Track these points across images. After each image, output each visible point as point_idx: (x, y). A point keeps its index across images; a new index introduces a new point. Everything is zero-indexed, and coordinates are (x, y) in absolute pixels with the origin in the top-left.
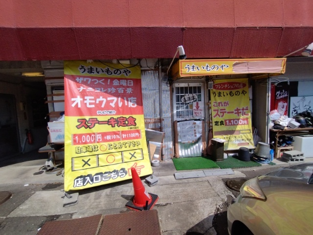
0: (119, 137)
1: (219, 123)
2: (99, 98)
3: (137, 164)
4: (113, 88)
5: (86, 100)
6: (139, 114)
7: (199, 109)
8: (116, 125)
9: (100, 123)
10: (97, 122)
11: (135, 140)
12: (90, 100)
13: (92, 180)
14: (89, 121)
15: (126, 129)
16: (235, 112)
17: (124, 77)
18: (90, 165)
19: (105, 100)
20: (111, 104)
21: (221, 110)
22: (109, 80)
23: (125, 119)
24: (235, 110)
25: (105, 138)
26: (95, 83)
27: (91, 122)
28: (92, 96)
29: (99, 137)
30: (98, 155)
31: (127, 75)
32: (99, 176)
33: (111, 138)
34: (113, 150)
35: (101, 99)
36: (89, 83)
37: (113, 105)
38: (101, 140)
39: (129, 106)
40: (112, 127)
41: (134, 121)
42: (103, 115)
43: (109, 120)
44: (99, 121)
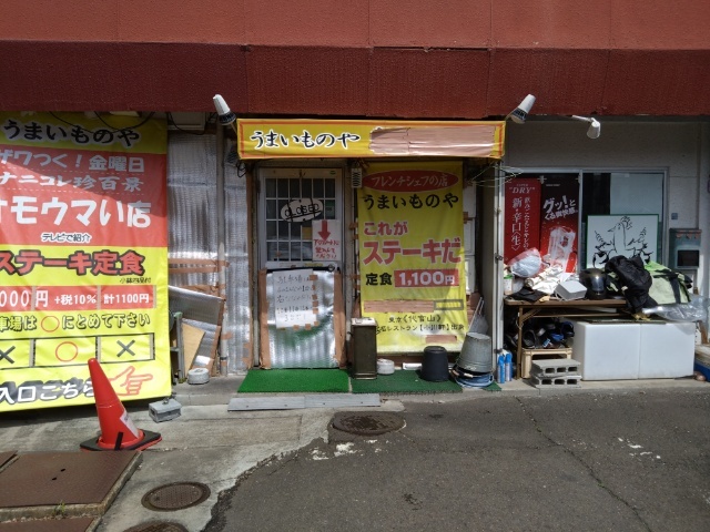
0: (94, 301)
1: (379, 280)
2: (50, 200)
3: (134, 369)
4: (88, 176)
5: (16, 204)
6: (155, 244)
7: (329, 239)
8: (88, 270)
9: (46, 263)
10: (41, 260)
11: (137, 312)
12: (26, 204)
13: (14, 396)
14: (20, 255)
15: (116, 281)
16: (423, 251)
17: (120, 150)
18: (12, 362)
19: (64, 207)
20: (79, 217)
21: (387, 243)
22: (80, 157)
23: (115, 256)
24: (425, 246)
25: (57, 300)
26: (43, 164)
27: (25, 260)
28: (33, 196)
29: (42, 296)
30: (35, 339)
31: (129, 145)
32: (33, 388)
33: (74, 300)
34: (76, 332)
35: (55, 203)
36: (26, 162)
37: (84, 219)
38: (45, 305)
39: (129, 225)
40: (78, 274)
41: (140, 263)
42: (55, 244)
43: (70, 256)
44: (44, 259)
